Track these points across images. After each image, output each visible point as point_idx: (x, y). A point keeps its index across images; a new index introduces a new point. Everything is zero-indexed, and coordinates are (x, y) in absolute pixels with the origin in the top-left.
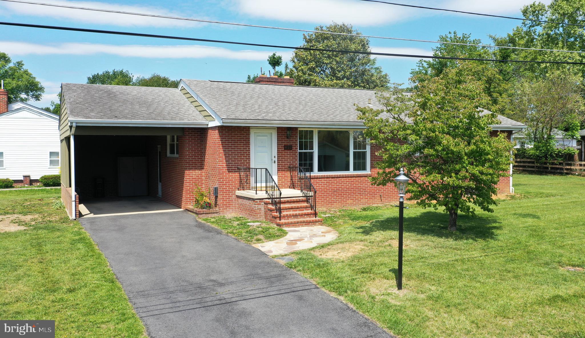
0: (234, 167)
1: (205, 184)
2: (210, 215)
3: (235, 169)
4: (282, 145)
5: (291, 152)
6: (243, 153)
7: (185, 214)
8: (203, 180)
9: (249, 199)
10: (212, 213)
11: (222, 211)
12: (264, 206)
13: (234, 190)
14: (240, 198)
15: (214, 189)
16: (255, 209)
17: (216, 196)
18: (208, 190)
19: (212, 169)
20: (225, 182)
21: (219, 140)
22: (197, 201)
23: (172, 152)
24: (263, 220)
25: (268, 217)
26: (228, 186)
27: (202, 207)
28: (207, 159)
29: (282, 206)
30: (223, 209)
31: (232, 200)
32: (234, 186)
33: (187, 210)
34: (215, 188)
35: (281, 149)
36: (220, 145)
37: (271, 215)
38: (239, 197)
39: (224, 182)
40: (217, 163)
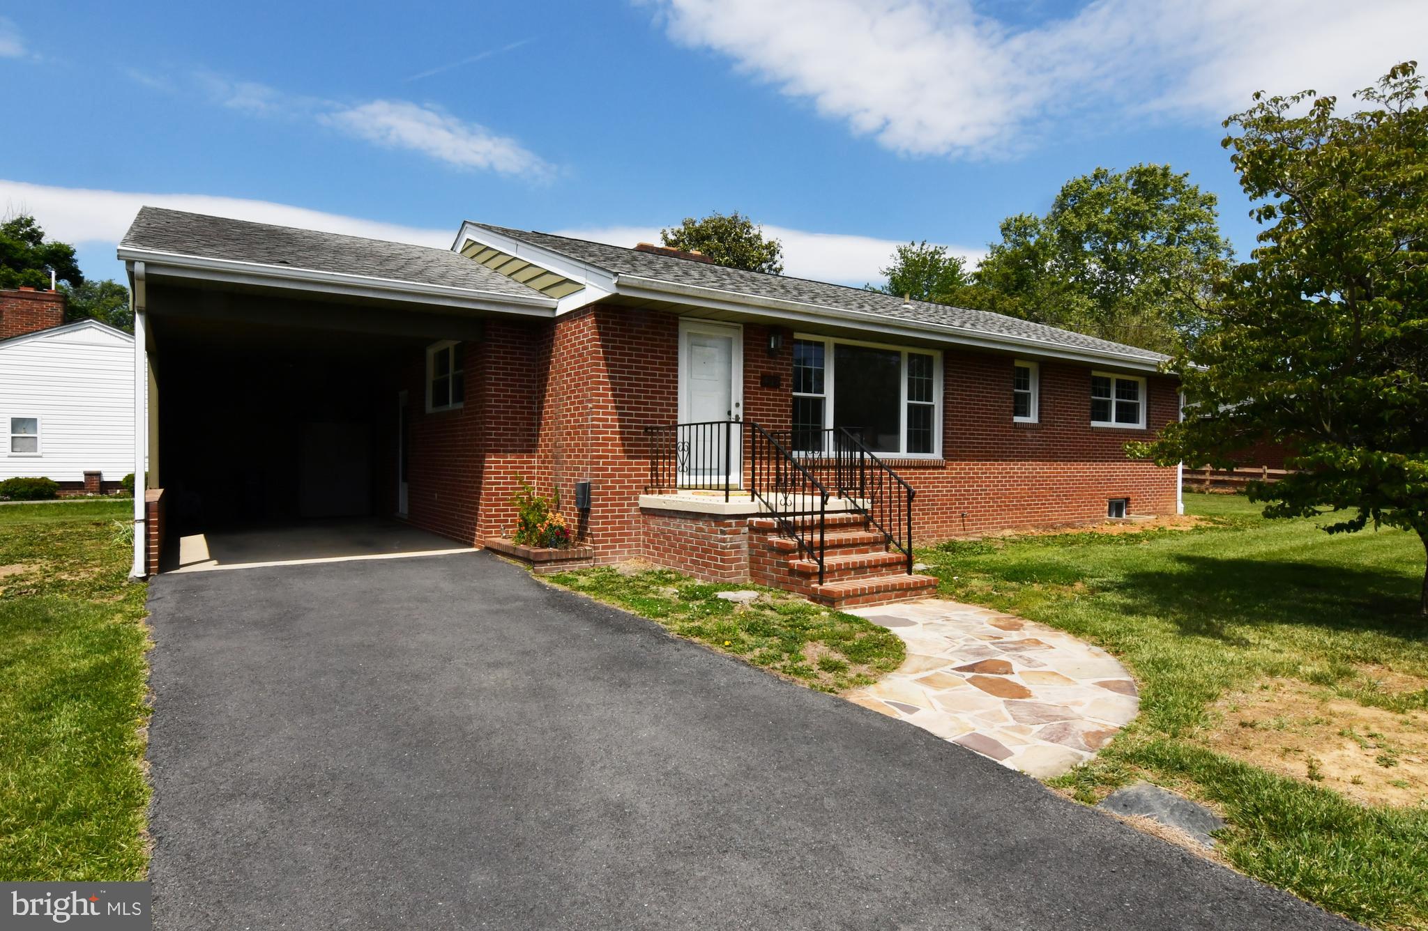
0: (636, 427)
1: (539, 479)
2: (568, 567)
3: (639, 434)
4: (757, 372)
5: (777, 395)
6: (660, 387)
7: (488, 562)
8: (534, 468)
9: (697, 516)
10: (573, 559)
11: (601, 554)
12: (751, 539)
13: (635, 493)
14: (655, 515)
15: (580, 489)
16: (723, 548)
17: (580, 510)
18: (550, 495)
19: (569, 434)
20: (613, 469)
21: (596, 346)
22: (526, 525)
23: (441, 399)
24: (745, 580)
25: (768, 572)
26: (618, 482)
27: (543, 542)
28: (550, 406)
29: (830, 536)
30: (604, 548)
31: (629, 522)
32: (635, 481)
33: (491, 550)
34: (584, 485)
35: (753, 383)
36: (599, 358)
37: (787, 565)
38: (648, 512)
39: (607, 470)
40: (588, 414)
